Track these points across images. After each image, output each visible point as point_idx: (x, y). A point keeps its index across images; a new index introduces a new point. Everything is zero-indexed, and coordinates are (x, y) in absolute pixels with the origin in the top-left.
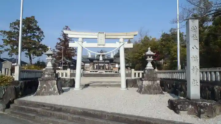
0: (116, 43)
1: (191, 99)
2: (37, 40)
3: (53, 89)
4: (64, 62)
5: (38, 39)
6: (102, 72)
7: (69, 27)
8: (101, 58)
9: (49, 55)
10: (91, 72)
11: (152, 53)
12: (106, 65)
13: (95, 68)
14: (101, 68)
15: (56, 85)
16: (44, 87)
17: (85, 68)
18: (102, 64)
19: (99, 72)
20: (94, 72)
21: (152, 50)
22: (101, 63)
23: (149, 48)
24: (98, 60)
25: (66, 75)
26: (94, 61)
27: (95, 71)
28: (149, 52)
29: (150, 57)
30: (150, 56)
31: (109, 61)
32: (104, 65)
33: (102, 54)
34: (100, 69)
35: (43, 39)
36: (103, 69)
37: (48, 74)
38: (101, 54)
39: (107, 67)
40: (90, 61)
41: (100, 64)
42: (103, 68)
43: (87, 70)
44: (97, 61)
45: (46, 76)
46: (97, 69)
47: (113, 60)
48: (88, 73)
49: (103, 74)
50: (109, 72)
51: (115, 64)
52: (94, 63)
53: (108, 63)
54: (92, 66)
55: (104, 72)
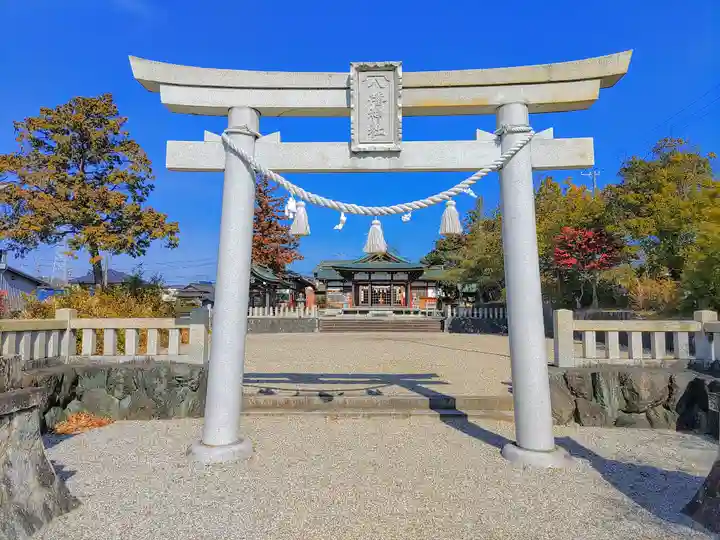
4: (254, 282)
6: (384, 315)
10: (346, 312)
12: (398, 289)
13: (362, 299)
14: (381, 300)
17: (329, 300)
18: (385, 288)
19: (373, 312)
20: (355, 312)
22: (379, 283)
26: (357, 277)
27: (358, 309)
31: (405, 277)
32: (389, 292)
34: (378, 303)
36: (388, 302)
40: (342, 278)
41: (376, 288)
42: (388, 298)
43: (332, 307)
44: (366, 278)
46: (366, 301)
47: (420, 272)
48: (338, 317)
49: (387, 323)
50: (408, 312)
51: (426, 288)
52: (357, 284)
53: (404, 284)
54: (348, 294)
55: (388, 313)
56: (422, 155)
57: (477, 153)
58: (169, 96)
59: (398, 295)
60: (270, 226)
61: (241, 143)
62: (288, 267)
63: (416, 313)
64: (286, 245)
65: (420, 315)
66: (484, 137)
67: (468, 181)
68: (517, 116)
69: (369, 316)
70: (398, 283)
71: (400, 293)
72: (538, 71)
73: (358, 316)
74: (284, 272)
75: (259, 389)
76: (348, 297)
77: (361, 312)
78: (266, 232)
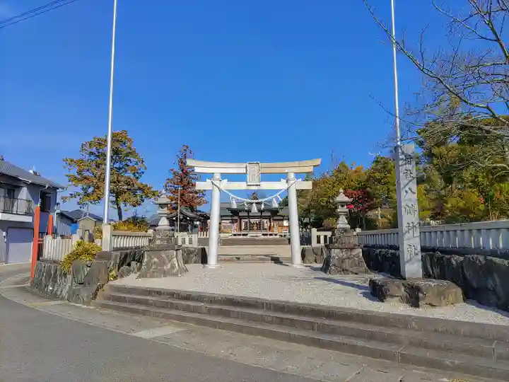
0: (280, 181)
1: (407, 276)
2: (132, 176)
3: (169, 266)
4: (181, 218)
5: (134, 174)
6: (257, 236)
7: (190, 148)
8: (255, 209)
9: (162, 206)
10: (235, 235)
11: (346, 199)
12: (265, 221)
13: (244, 227)
14: (255, 228)
15: (175, 259)
16: (155, 263)
17: (223, 227)
18: (257, 220)
19: (251, 234)
20: (239, 235)
21: (345, 193)
22: (254, 217)
23: (341, 190)
24: (249, 211)
25: (191, 242)
26: (240, 214)
27: (241, 233)
28: (342, 198)
29: (342, 206)
30: (343, 204)
31: (269, 214)
32: (260, 222)
33: (256, 201)
34: (253, 229)
35: (143, 173)
36: (259, 229)
37: (161, 240)
38: (254, 201)
39: (266, 226)
40: (232, 215)
41: (252, 221)
42: (259, 226)
43: (226, 232)
44: (246, 214)
45: (158, 242)
46: (246, 228)
47: (278, 212)
48: (230, 237)
49: (258, 240)
50: (271, 235)
51: (282, 220)
52: (241, 218)
53: (269, 218)
54: (236, 224)
55: (259, 235)
56: (266, 186)
57: (281, 185)
58: (197, 170)
59: (266, 225)
60: (189, 183)
61: (217, 183)
62: (199, 208)
63: (276, 235)
64: (198, 195)
65: (278, 237)
66: (283, 181)
67: (278, 193)
68: (292, 176)
69: (248, 237)
70: (265, 217)
71: (266, 223)
72: (296, 163)
73: (241, 237)
74: (197, 211)
75: (221, 259)
76: (235, 226)
77: (243, 235)
78: (185, 188)
